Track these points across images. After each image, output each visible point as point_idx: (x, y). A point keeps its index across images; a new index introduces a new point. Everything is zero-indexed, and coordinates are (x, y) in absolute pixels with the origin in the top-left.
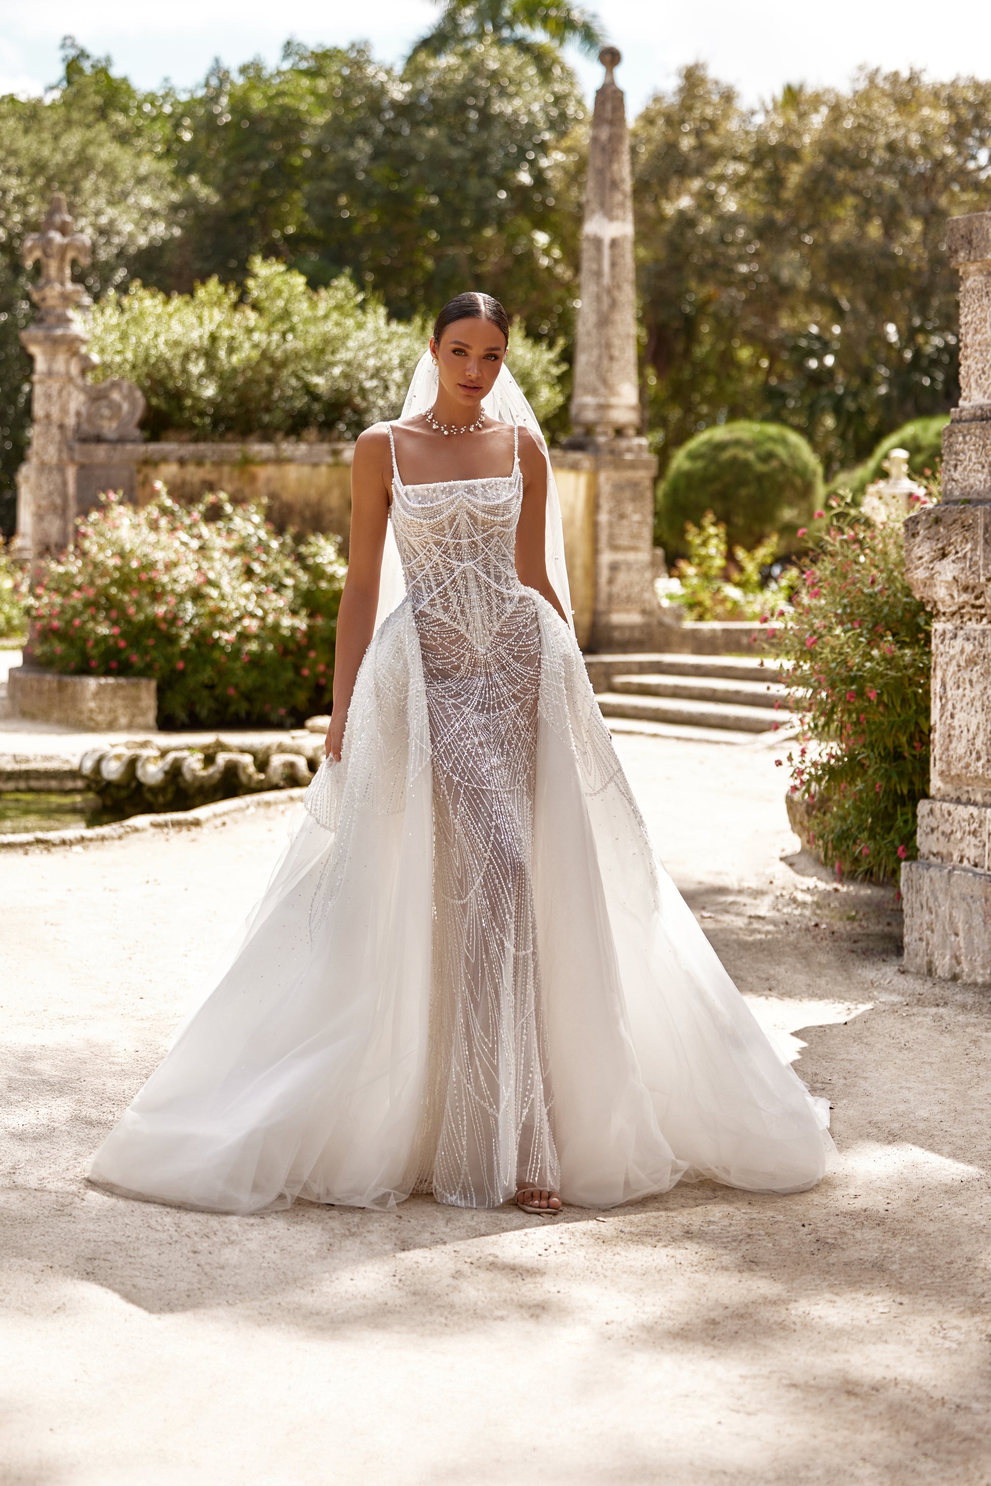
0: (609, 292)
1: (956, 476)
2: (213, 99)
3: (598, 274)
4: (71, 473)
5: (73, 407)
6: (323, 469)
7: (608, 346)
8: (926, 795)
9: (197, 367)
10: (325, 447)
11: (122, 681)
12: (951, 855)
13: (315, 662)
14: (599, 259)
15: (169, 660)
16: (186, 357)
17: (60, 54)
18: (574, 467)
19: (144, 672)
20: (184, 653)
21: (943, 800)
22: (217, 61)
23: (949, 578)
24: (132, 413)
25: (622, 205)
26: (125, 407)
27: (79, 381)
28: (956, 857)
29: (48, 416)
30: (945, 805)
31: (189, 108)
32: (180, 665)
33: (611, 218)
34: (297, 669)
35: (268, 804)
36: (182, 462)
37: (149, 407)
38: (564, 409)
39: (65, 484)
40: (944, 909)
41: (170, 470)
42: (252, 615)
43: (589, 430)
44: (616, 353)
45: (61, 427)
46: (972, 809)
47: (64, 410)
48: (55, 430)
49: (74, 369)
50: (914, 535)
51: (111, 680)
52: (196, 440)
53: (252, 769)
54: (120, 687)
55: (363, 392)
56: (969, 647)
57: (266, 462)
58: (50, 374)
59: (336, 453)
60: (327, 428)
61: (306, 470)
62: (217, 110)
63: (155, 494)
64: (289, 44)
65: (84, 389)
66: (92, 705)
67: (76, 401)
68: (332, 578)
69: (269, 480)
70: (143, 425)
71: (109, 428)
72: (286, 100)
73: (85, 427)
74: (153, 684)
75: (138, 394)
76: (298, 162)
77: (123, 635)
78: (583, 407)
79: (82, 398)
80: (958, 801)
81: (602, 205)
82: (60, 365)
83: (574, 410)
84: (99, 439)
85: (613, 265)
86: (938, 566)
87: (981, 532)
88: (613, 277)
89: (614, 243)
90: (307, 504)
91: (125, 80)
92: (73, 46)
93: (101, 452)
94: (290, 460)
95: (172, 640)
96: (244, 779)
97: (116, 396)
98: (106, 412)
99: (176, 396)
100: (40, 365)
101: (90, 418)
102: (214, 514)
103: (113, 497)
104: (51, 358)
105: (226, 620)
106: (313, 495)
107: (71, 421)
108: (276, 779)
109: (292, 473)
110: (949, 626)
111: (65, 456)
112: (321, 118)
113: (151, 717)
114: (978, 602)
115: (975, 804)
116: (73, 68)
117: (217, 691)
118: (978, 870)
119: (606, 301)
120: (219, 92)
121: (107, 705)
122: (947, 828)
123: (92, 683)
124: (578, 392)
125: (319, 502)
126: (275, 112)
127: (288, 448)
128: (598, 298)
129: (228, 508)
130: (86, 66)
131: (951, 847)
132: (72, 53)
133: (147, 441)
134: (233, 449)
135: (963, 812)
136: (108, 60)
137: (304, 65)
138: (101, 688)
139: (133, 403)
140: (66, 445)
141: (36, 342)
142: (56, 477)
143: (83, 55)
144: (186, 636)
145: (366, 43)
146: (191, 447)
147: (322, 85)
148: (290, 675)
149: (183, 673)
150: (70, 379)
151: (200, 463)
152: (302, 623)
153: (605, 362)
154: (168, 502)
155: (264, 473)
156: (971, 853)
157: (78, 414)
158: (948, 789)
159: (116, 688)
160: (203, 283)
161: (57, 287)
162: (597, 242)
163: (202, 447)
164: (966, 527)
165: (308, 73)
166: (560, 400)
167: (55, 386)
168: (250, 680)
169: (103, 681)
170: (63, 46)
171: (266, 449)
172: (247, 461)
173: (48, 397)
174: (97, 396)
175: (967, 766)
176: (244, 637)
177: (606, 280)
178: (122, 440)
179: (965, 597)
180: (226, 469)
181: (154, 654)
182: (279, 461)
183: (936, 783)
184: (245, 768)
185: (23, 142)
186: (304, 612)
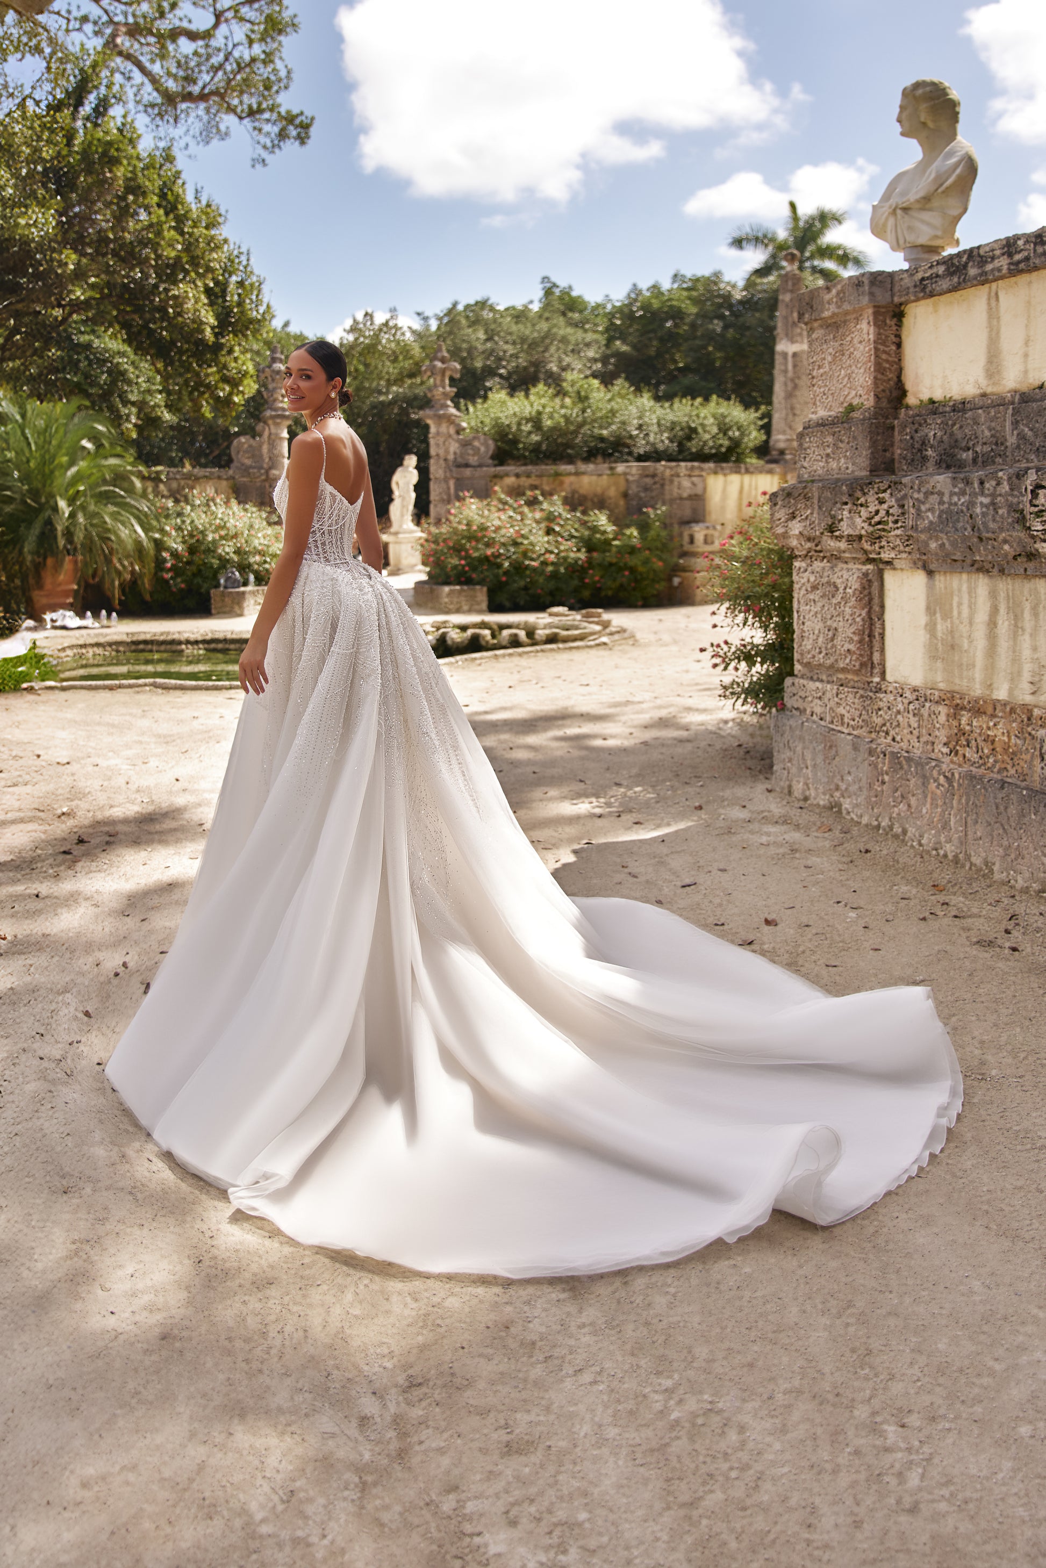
0: (792, 380)
1: (806, 464)
2: (631, 304)
3: (786, 371)
4: (452, 483)
5: (452, 450)
6: (605, 477)
7: (792, 408)
8: (791, 674)
9: (527, 427)
10: (606, 465)
11: (465, 587)
12: (805, 710)
13: (593, 576)
14: (786, 364)
15: (497, 576)
16: (519, 424)
17: (541, 286)
18: (770, 472)
19: (479, 583)
20: (506, 573)
21: (802, 677)
22: (635, 285)
23: (797, 532)
24: (487, 452)
25: (801, 334)
26: (483, 449)
27: (455, 437)
28: (808, 712)
29: (438, 455)
30: (802, 681)
31: (620, 310)
32: (504, 579)
33: (793, 342)
34: (582, 579)
35: (475, 659)
36: (517, 476)
37: (498, 448)
38: (767, 442)
39: (449, 488)
40: (799, 749)
41: (510, 480)
42: (551, 552)
43: (782, 452)
44: (798, 412)
45: (446, 460)
46: (818, 684)
47: (447, 452)
48: (442, 462)
49: (452, 430)
50: (775, 504)
51: (458, 587)
52: (525, 464)
53: (489, 637)
54: (462, 590)
55: (631, 437)
56: (812, 579)
57: (570, 474)
58: (438, 433)
59: (612, 469)
60: (607, 456)
61: (594, 478)
62: (635, 309)
63: (495, 492)
64: (676, 276)
65: (458, 441)
66: (446, 600)
67: (454, 447)
68: (605, 532)
69: (571, 483)
70: (493, 457)
71: (473, 460)
72: (674, 303)
73: (459, 460)
74: (485, 589)
75: (490, 442)
76: (681, 332)
77: (468, 564)
78: (778, 441)
79: (457, 445)
80: (812, 679)
81: (787, 335)
82: (443, 429)
83: (771, 443)
84: (467, 465)
85: (795, 366)
86: (790, 524)
87: (816, 501)
88: (795, 372)
89: (795, 355)
90: (595, 495)
91: (579, 297)
92: (549, 281)
93: (468, 472)
94: (584, 473)
95: (499, 566)
96: (483, 643)
97: (476, 443)
98: (471, 452)
99: (515, 442)
100: (433, 430)
101: (462, 455)
102: (532, 503)
103: (467, 494)
104: (439, 425)
105: (534, 556)
106: (599, 490)
107: (451, 457)
108: (504, 643)
109: (586, 480)
110: (804, 565)
111: (448, 474)
112: (694, 310)
113: (484, 605)
114: (819, 548)
115: (822, 681)
116: (548, 292)
117: (531, 592)
118: (822, 723)
119: (790, 385)
120: (635, 300)
121: (455, 600)
122: (802, 694)
123: (447, 589)
124: (774, 432)
125: (603, 493)
126: (666, 309)
127: (582, 467)
128: (786, 384)
129: (541, 498)
130: (557, 292)
131: (805, 705)
132: (548, 285)
133: (495, 466)
134: (551, 468)
135: (812, 685)
136: (570, 287)
137: (685, 286)
138: (451, 592)
139: (487, 446)
140: (448, 468)
141: (429, 417)
142: (444, 485)
143: (555, 285)
144: (506, 564)
145: (720, 272)
146: (523, 468)
147: (694, 294)
148: (576, 582)
149: (507, 583)
150: (450, 436)
151: (528, 476)
152: (582, 556)
153: (790, 416)
154: (503, 496)
155: (568, 480)
156: (818, 710)
157: (455, 453)
158: (805, 671)
159: (460, 592)
160: (534, 386)
161: (441, 389)
162: (785, 355)
163: (530, 467)
164: (807, 498)
165: (688, 289)
166: (764, 438)
167: (441, 440)
168: (552, 585)
169: (452, 587)
170: (542, 282)
171: (570, 468)
172: (557, 474)
173: (437, 445)
174: (465, 444)
175: (814, 657)
176: (545, 563)
177: (790, 374)
178: (480, 466)
179: (809, 545)
180: (545, 479)
181: (486, 573)
182: (577, 474)
183: (797, 667)
184: (484, 637)
185: (514, 328)
186: (584, 550)
